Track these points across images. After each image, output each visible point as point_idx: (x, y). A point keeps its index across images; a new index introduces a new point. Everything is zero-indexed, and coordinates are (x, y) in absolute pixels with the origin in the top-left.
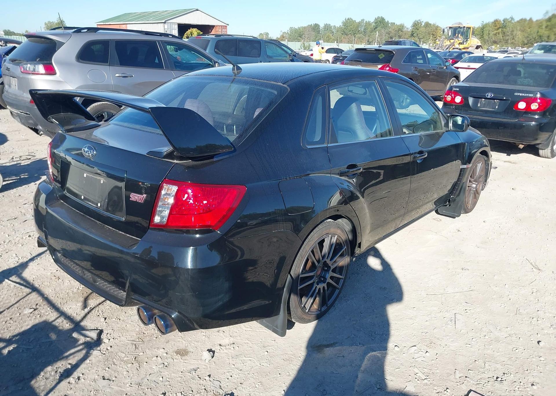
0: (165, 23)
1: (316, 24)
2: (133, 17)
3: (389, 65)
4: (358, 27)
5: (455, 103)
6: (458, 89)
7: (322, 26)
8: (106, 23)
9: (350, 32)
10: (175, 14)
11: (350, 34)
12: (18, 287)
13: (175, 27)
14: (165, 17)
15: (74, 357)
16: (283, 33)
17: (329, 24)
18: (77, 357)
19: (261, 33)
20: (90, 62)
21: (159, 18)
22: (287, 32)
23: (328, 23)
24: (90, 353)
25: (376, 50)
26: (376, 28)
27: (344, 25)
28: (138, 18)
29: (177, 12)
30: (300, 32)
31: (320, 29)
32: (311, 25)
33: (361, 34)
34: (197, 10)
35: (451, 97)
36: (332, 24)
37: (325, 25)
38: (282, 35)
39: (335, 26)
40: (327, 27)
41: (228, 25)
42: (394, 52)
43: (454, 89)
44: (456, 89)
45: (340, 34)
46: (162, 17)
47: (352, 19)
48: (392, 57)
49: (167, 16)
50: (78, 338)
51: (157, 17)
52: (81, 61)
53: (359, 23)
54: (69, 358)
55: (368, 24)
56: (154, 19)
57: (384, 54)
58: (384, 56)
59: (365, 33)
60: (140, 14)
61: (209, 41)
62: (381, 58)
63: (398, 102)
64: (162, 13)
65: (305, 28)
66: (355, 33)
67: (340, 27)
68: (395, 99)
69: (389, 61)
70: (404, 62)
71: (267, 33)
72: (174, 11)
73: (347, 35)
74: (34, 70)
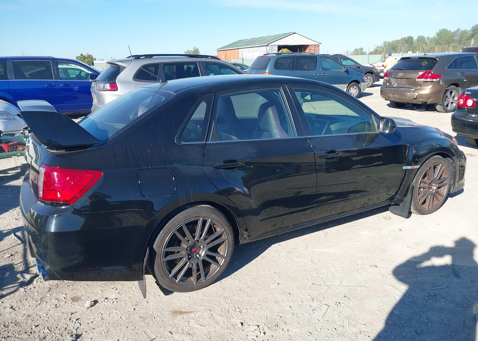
0: (267, 45)
1: (409, 36)
2: (244, 43)
3: (431, 72)
4: (452, 36)
5: (467, 106)
6: (470, 93)
7: (415, 38)
8: (224, 49)
9: (444, 42)
10: (276, 38)
11: (444, 43)
12: (16, 239)
13: (276, 49)
14: (268, 41)
15: (7, 290)
16: (377, 47)
17: (423, 36)
18: (9, 291)
19: (356, 48)
20: (143, 80)
21: (264, 42)
22: (380, 46)
23: (421, 35)
24: (19, 289)
25: (420, 58)
26: (473, 36)
27: (438, 36)
28: (248, 43)
29: (278, 36)
30: (394, 45)
31: (413, 41)
32: (405, 38)
33: (456, 43)
34: (295, 33)
35: (463, 100)
36: (426, 36)
37: (418, 37)
38: (376, 49)
39: (428, 37)
40: (421, 39)
41: (321, 44)
42: (438, 59)
43: (466, 93)
44: (468, 93)
45: (433, 44)
46: (266, 41)
47: (447, 30)
48: (435, 63)
49: (270, 40)
50: (20, 278)
51: (261, 42)
52: (136, 79)
53: (455, 33)
54: (4, 290)
55: (465, 32)
56: (260, 43)
57: (427, 61)
58: (426, 63)
59: (460, 41)
60: (250, 40)
61: (271, 58)
62: (424, 65)
63: (441, 106)
64: (266, 38)
65: (398, 41)
66: (450, 43)
67: (434, 38)
68: (438, 103)
69: (431, 68)
70: (449, 68)
71: (362, 48)
72: (276, 36)
73: (441, 45)
74: (104, 87)
